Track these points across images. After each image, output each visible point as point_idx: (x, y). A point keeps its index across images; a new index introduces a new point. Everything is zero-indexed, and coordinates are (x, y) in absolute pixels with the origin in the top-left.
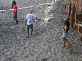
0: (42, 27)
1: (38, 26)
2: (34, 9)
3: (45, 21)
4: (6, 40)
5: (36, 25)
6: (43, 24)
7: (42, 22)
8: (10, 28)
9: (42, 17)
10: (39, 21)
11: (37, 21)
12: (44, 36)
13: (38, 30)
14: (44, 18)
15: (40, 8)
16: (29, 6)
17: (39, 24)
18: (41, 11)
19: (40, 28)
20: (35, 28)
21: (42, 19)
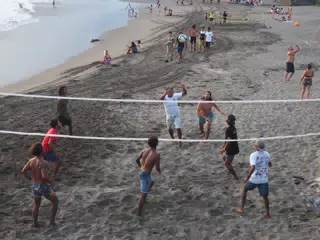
0: (305, 201)
1: (292, 198)
2: (287, 145)
3: (317, 186)
4: (192, 229)
5: (288, 194)
6: (311, 195)
7: (308, 188)
8: (209, 194)
9: (308, 171)
10: (297, 184)
11: (293, 184)
12: (310, 232)
13: (292, 210)
14: (314, 174)
15: (306, 145)
16: (273, 133)
17: (297, 193)
18: (306, 153)
19: (299, 206)
20: (285, 202)
21: (309, 177)
